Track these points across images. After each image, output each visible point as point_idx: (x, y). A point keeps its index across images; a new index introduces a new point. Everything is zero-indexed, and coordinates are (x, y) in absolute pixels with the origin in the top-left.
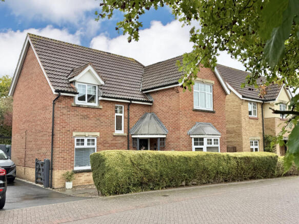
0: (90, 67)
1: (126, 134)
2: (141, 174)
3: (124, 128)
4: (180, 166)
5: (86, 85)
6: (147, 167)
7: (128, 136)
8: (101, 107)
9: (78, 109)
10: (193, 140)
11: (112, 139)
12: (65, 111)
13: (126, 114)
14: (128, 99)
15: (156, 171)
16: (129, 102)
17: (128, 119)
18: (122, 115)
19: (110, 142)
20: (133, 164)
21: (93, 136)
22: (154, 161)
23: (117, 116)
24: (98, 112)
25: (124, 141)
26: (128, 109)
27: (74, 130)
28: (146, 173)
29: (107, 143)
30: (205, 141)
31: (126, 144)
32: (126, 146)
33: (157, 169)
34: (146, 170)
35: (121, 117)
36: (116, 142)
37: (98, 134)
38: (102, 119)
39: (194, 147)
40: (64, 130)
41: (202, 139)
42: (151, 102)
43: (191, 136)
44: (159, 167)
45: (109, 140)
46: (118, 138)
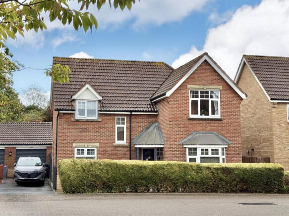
0: (87, 86)
1: (128, 144)
2: (92, 179)
3: (127, 138)
4: (134, 173)
5: (86, 101)
6: (98, 173)
7: (130, 146)
8: (100, 120)
9: (77, 123)
10: (187, 150)
11: (112, 149)
12: (65, 126)
13: (128, 125)
14: (128, 111)
15: (108, 177)
16: (129, 113)
17: (130, 129)
18: (125, 126)
19: (110, 152)
20: (84, 170)
21: (93, 146)
22: (105, 169)
23: (118, 127)
24: (97, 125)
25: (126, 150)
26: (130, 121)
27: (74, 142)
28: (98, 178)
29: (107, 152)
30: (199, 151)
31: (128, 153)
32: (128, 156)
33: (108, 175)
34: (97, 175)
35: (123, 128)
36: (116, 152)
37: (97, 144)
38: (102, 131)
39: (188, 157)
40: (65, 142)
41: (195, 149)
42: (156, 112)
43: (185, 146)
44: (110, 173)
45: (109, 150)
46: (119, 148)
